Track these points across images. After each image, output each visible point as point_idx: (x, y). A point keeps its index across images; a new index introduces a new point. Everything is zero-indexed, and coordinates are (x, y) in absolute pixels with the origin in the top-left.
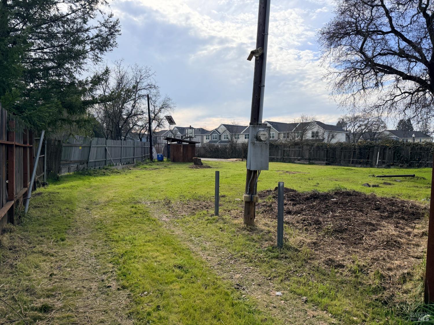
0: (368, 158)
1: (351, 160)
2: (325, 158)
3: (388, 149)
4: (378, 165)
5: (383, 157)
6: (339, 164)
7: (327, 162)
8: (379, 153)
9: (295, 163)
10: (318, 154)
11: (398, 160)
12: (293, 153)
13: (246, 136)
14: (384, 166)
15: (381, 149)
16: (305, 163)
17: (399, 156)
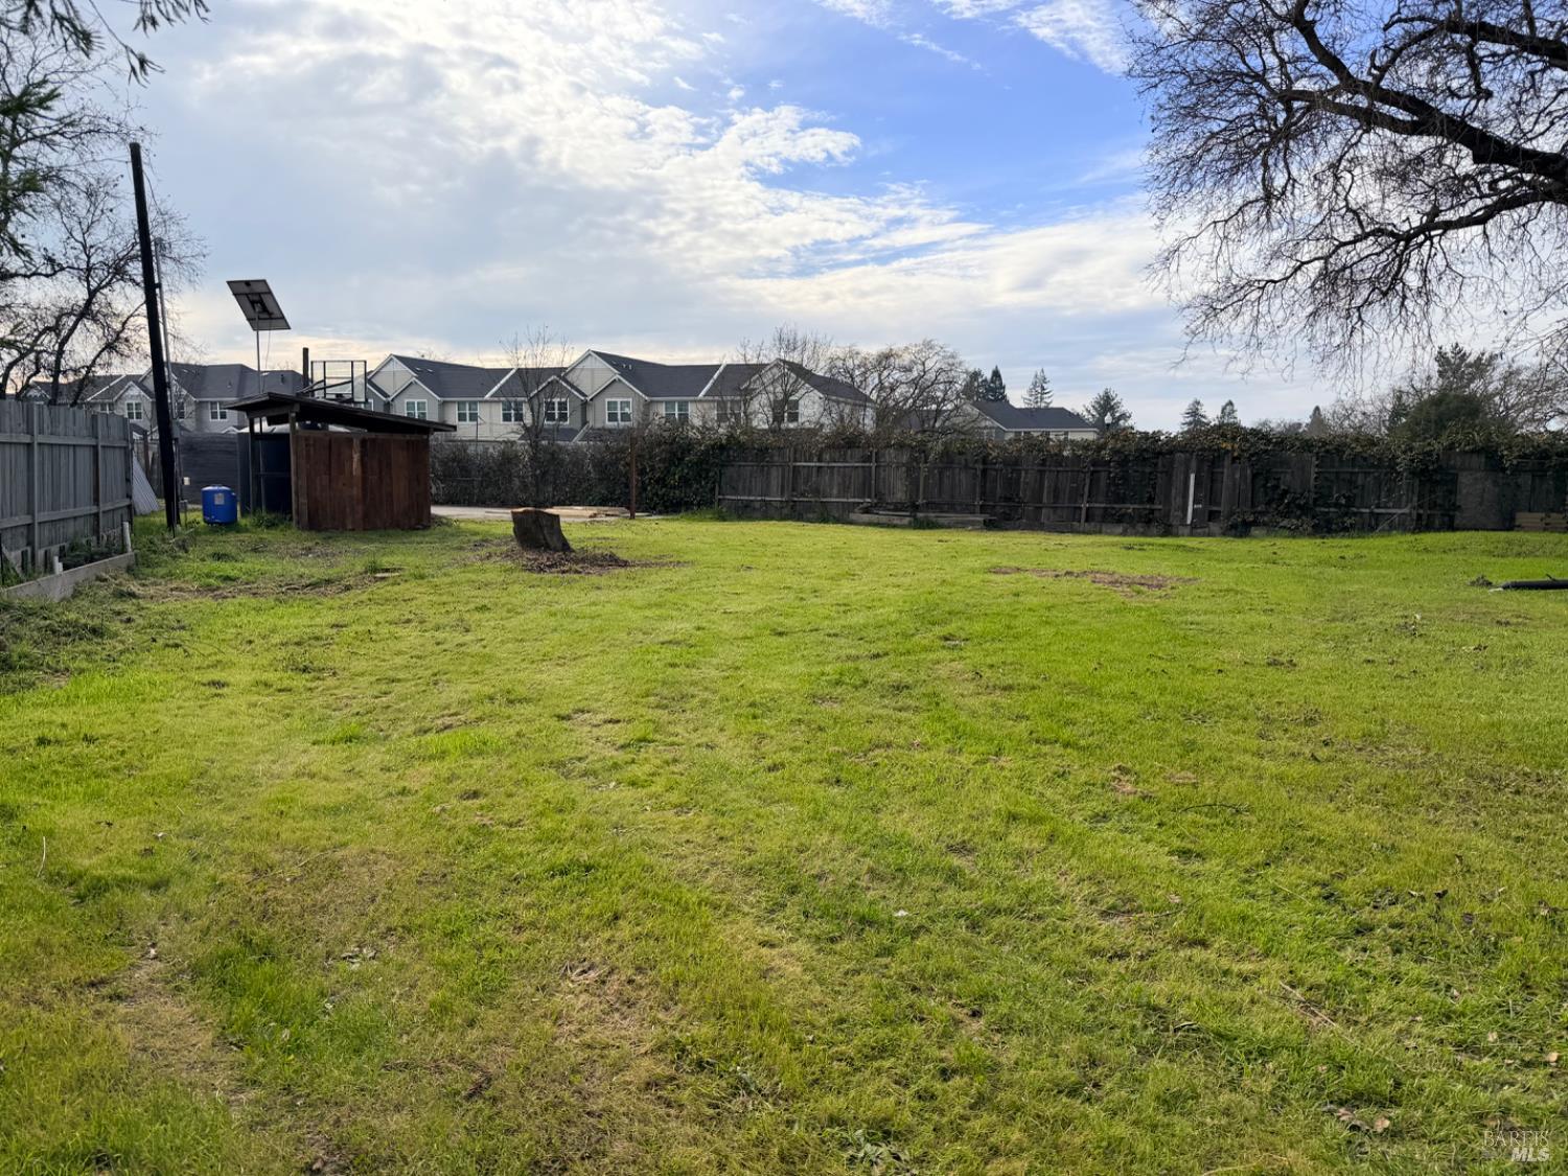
0: (1151, 500)
1: (1085, 505)
2: (978, 502)
3: (1227, 462)
4: (1193, 526)
5: (1209, 491)
6: (1034, 525)
7: (987, 517)
8: (1192, 476)
9: (851, 523)
10: (946, 481)
11: (1268, 503)
12: (837, 479)
13: (507, 407)
14: (1214, 527)
15: (1201, 461)
16: (896, 521)
17: (1276, 487)
